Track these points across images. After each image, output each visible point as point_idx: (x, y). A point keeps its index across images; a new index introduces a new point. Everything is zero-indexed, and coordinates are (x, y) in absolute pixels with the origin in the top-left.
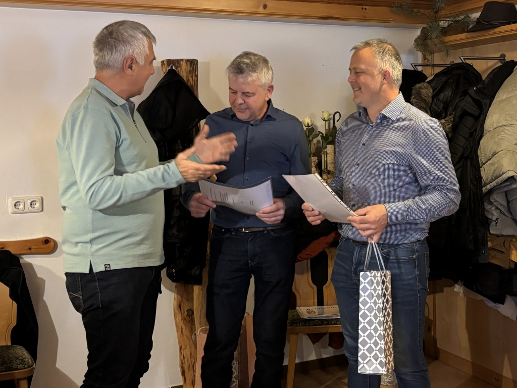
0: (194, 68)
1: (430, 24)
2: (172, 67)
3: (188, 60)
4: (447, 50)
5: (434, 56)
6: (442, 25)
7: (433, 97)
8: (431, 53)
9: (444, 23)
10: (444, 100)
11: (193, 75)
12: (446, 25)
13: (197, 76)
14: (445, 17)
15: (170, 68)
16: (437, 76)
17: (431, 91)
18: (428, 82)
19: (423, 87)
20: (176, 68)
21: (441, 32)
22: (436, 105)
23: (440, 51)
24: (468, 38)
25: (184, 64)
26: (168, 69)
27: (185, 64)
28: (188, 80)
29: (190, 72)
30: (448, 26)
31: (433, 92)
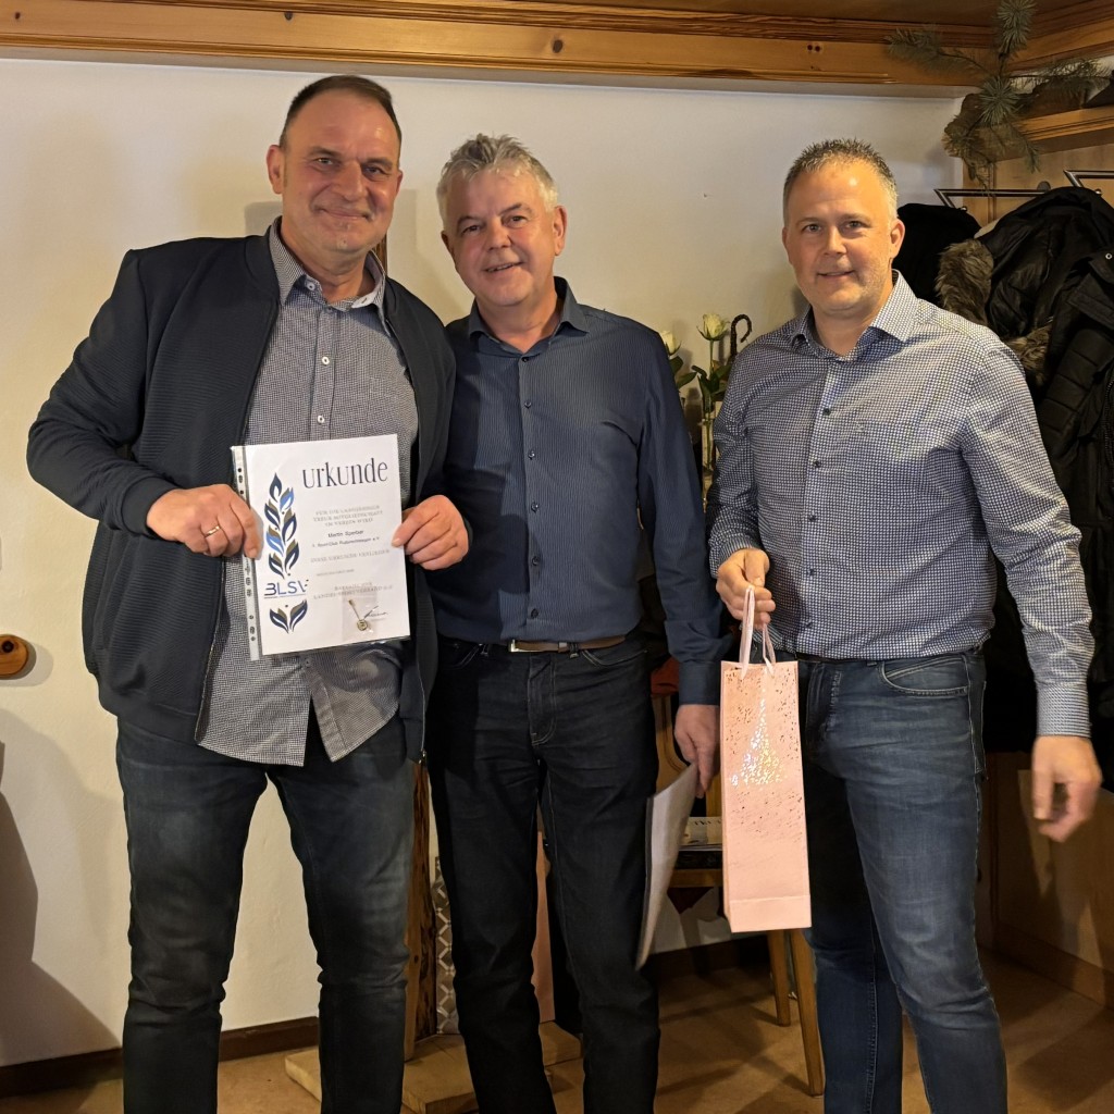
1: (987, 85)
4: (1032, 154)
5: (995, 168)
6: (1019, 87)
7: (995, 279)
8: (989, 162)
9: (1023, 84)
10: (1024, 287)
12: (1029, 87)
14: (1027, 67)
16: (1004, 222)
17: (991, 263)
18: (980, 239)
19: (968, 253)
21: (1016, 106)
22: (1003, 300)
23: (1012, 155)
24: (1088, 123)
30: (1035, 90)
31: (995, 265)
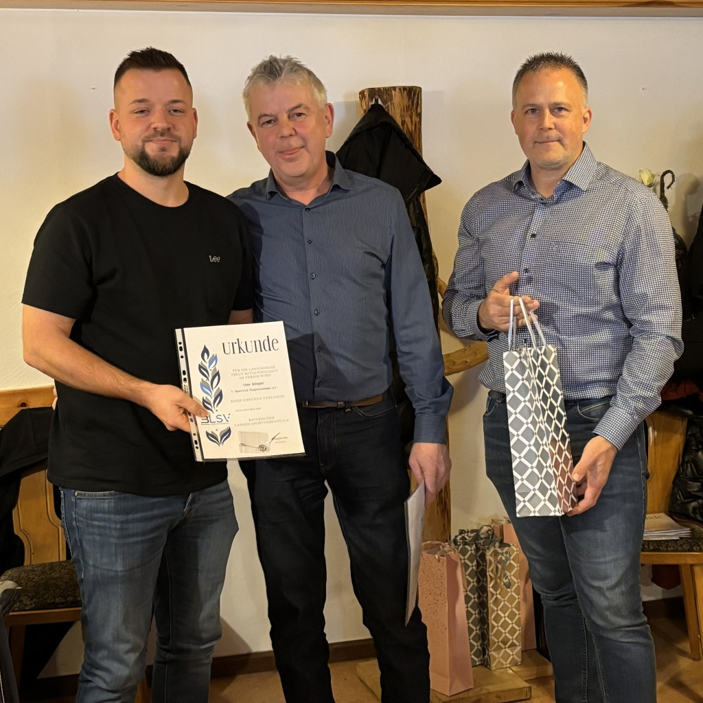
0: (415, 102)
2: (377, 101)
3: (405, 88)
11: (412, 113)
13: (419, 115)
15: (373, 103)
20: (384, 102)
25: (396, 96)
26: (371, 104)
27: (400, 95)
28: (403, 122)
29: (408, 107)
